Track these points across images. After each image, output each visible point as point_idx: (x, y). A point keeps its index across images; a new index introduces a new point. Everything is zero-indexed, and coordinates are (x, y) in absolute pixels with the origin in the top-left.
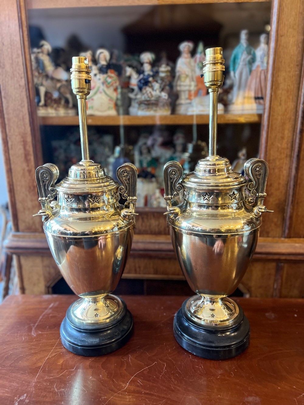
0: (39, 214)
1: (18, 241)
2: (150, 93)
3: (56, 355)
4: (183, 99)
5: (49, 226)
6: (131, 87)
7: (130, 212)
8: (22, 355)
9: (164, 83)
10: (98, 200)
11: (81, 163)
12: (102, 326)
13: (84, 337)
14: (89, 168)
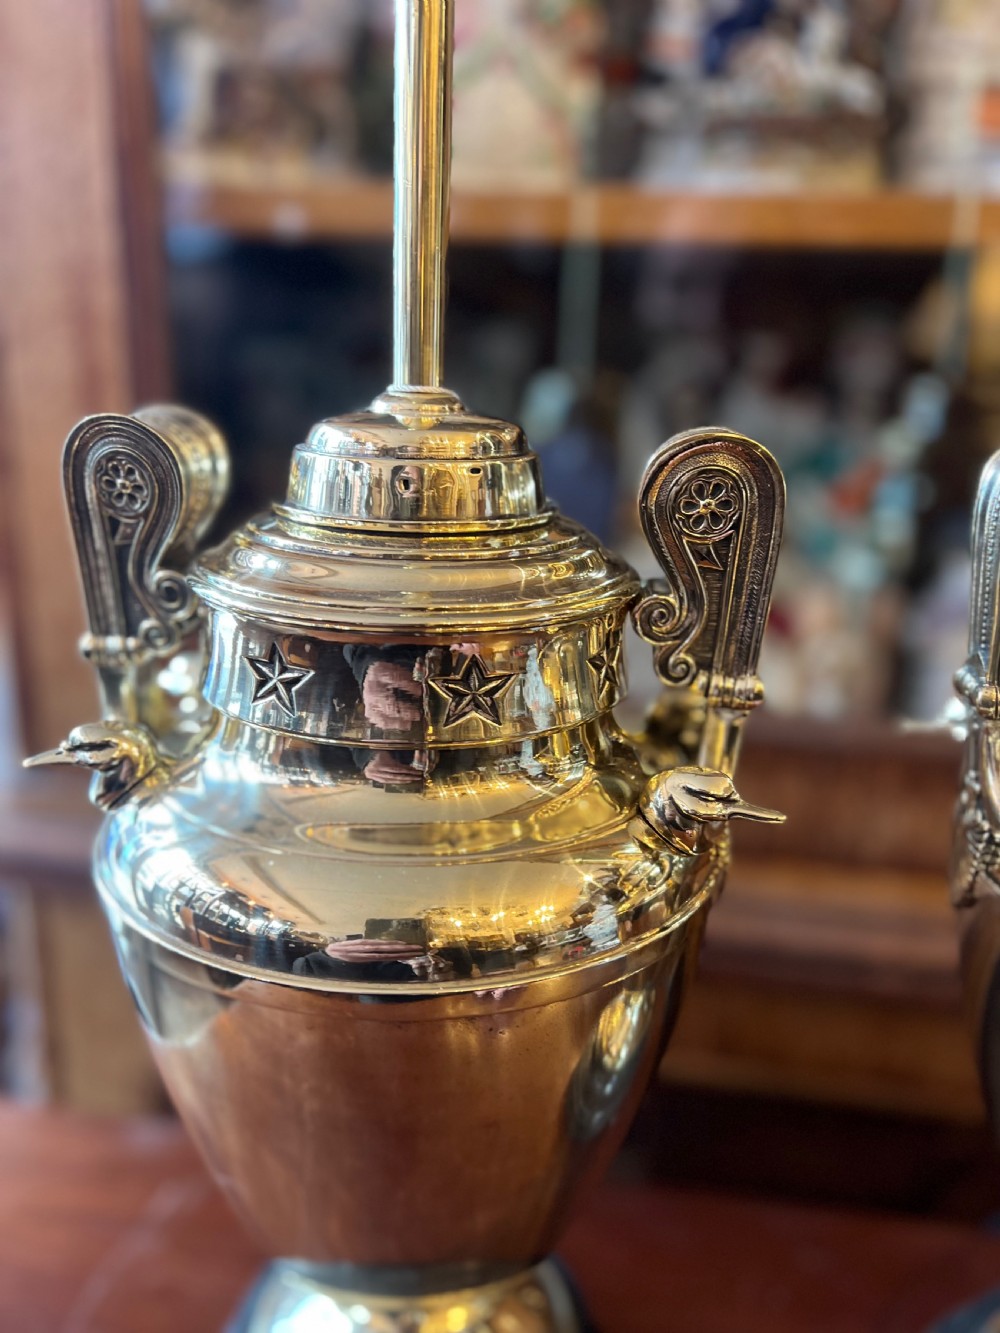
0: (65, 758)
7: (720, 793)
10: (489, 693)
11: (379, 407)
14: (435, 440)
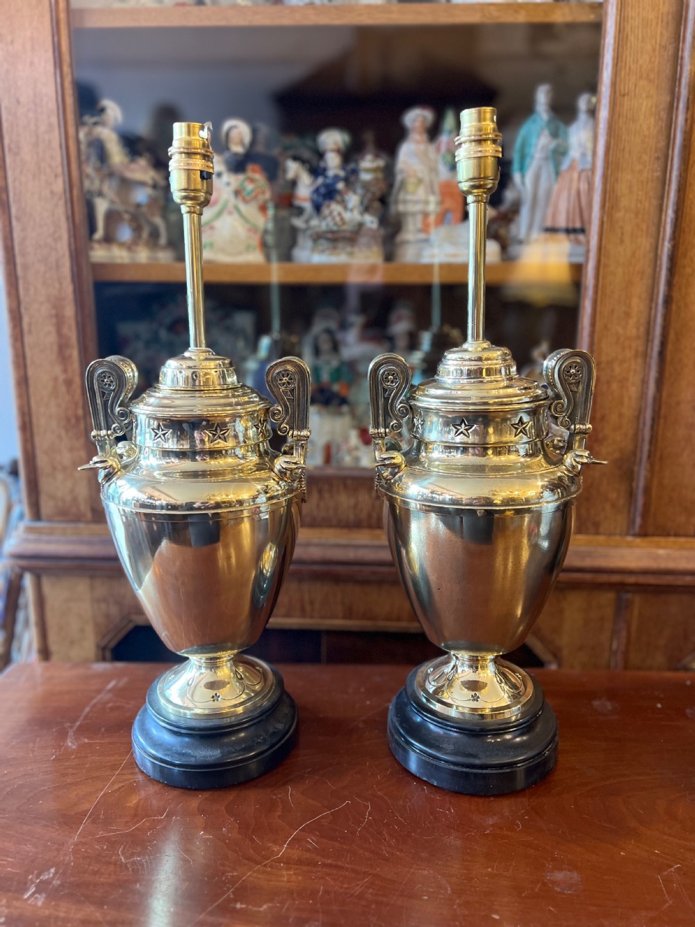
0: (92, 466)
1: (37, 541)
2: (340, 214)
3: (123, 786)
4: (410, 233)
5: (114, 491)
6: (297, 203)
7: (294, 462)
8: (46, 788)
9: (369, 196)
10: (223, 434)
11: (187, 354)
12: (227, 721)
13: (188, 746)
14: (204, 363)
